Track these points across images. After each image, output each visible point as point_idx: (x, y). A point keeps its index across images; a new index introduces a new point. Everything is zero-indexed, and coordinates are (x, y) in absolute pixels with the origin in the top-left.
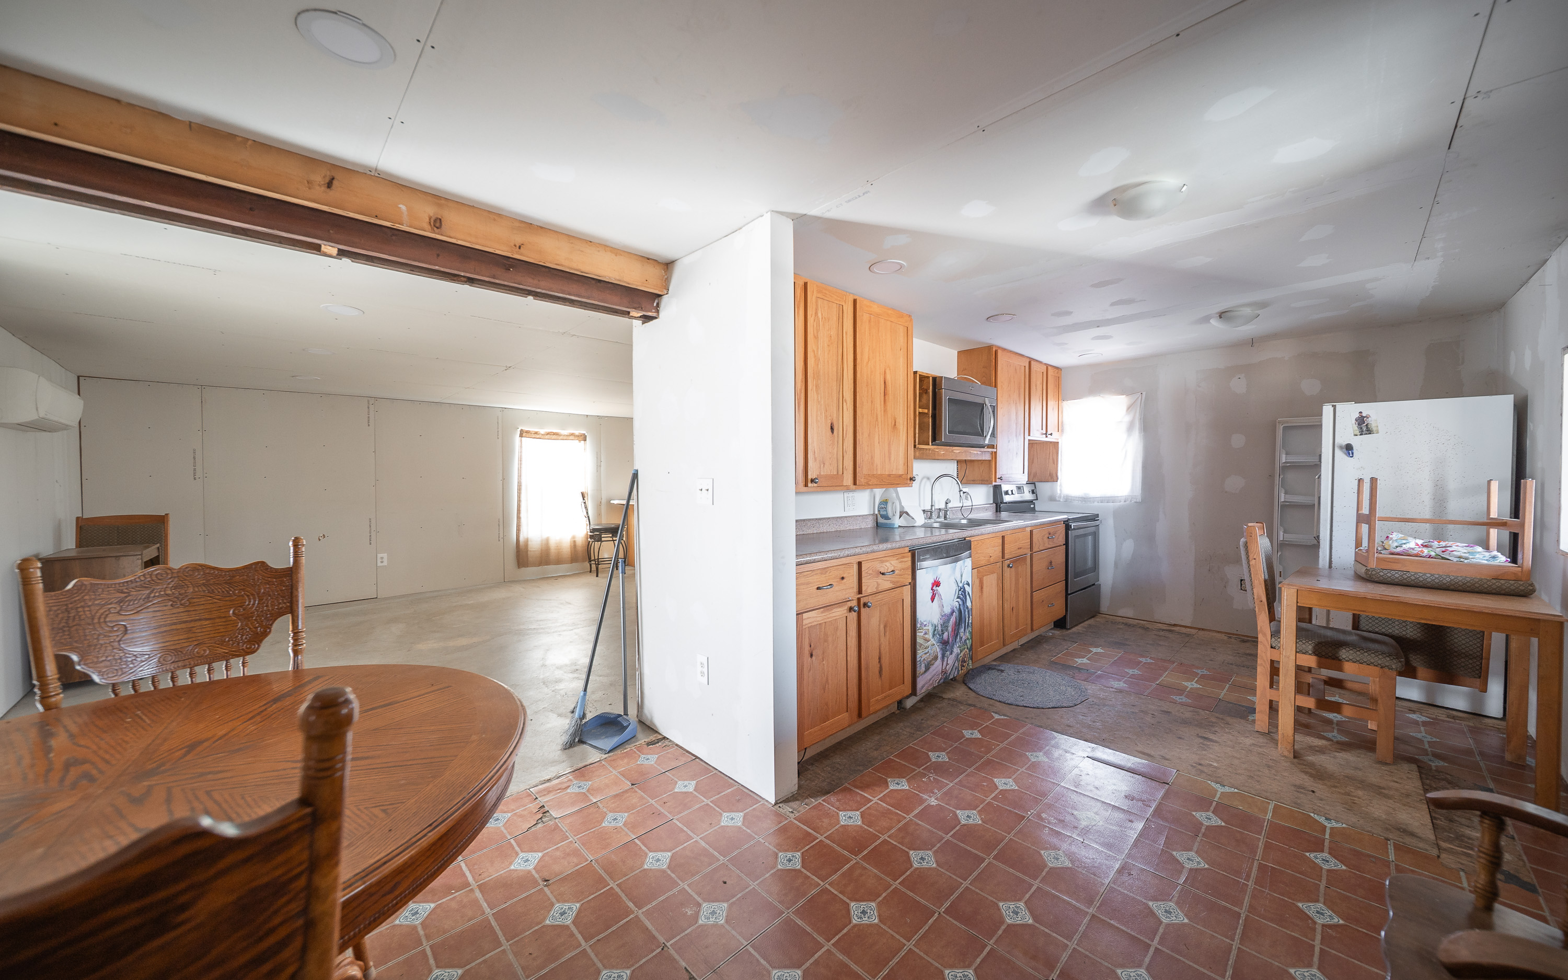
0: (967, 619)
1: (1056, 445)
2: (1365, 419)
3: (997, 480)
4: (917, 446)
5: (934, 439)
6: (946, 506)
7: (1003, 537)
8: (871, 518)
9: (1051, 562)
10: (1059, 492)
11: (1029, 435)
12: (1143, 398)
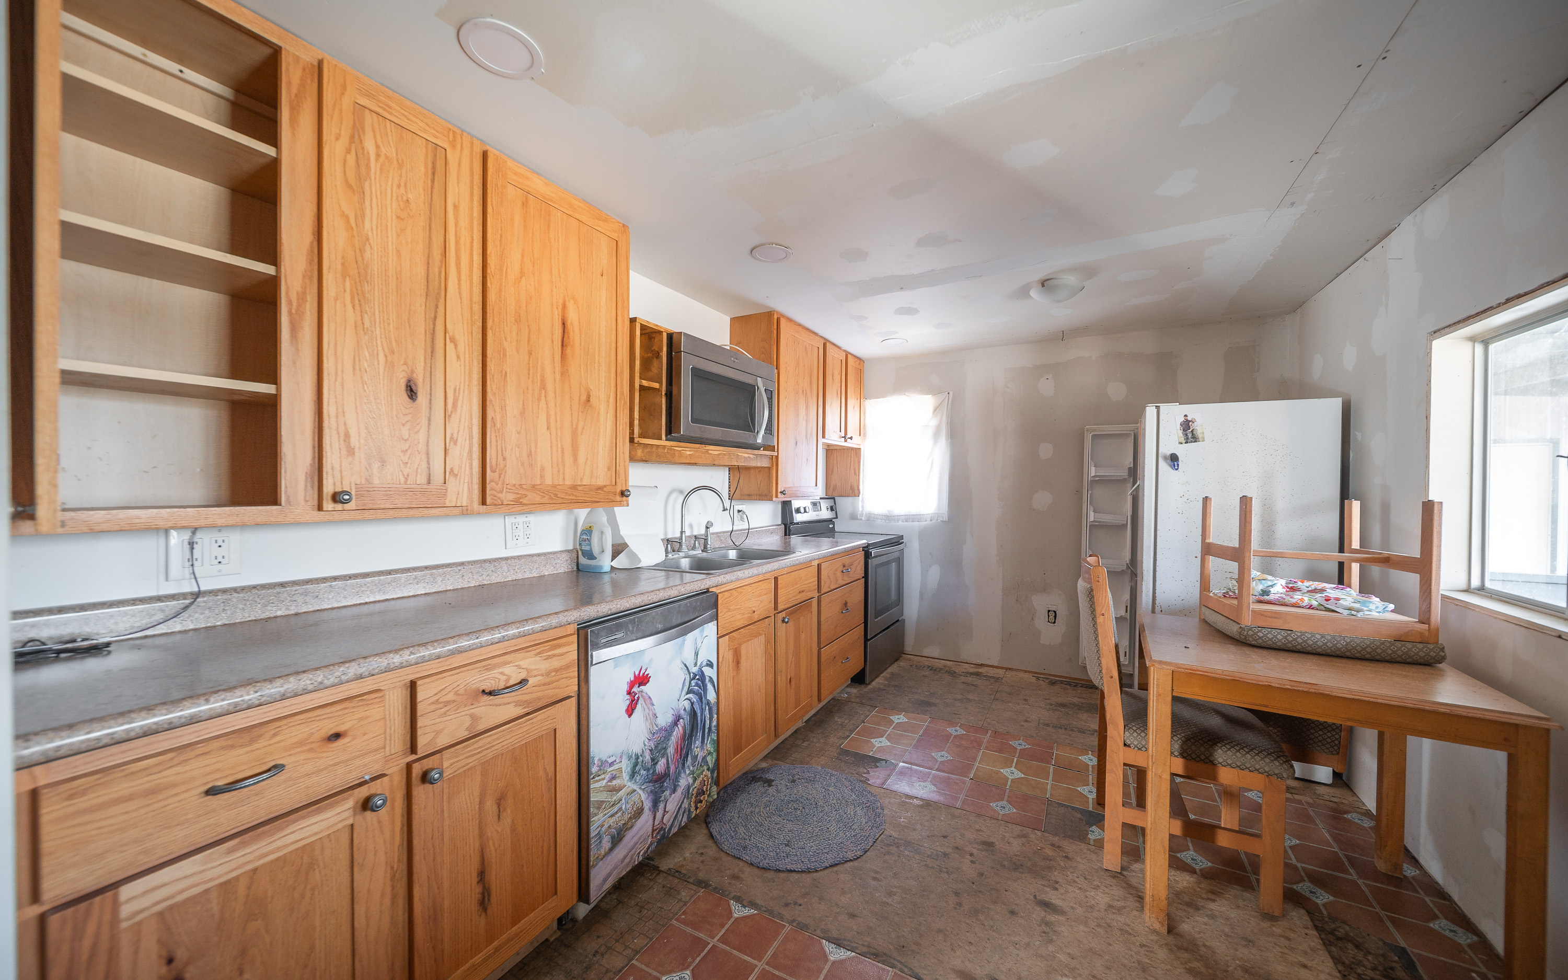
0: (708, 722)
1: (857, 451)
2: (1190, 423)
3: (779, 494)
4: (636, 440)
5: (669, 431)
6: (707, 531)
7: (776, 579)
8: (565, 556)
9: (846, 604)
10: (860, 509)
11: (824, 437)
12: (950, 399)
